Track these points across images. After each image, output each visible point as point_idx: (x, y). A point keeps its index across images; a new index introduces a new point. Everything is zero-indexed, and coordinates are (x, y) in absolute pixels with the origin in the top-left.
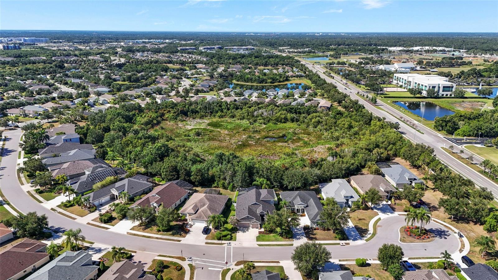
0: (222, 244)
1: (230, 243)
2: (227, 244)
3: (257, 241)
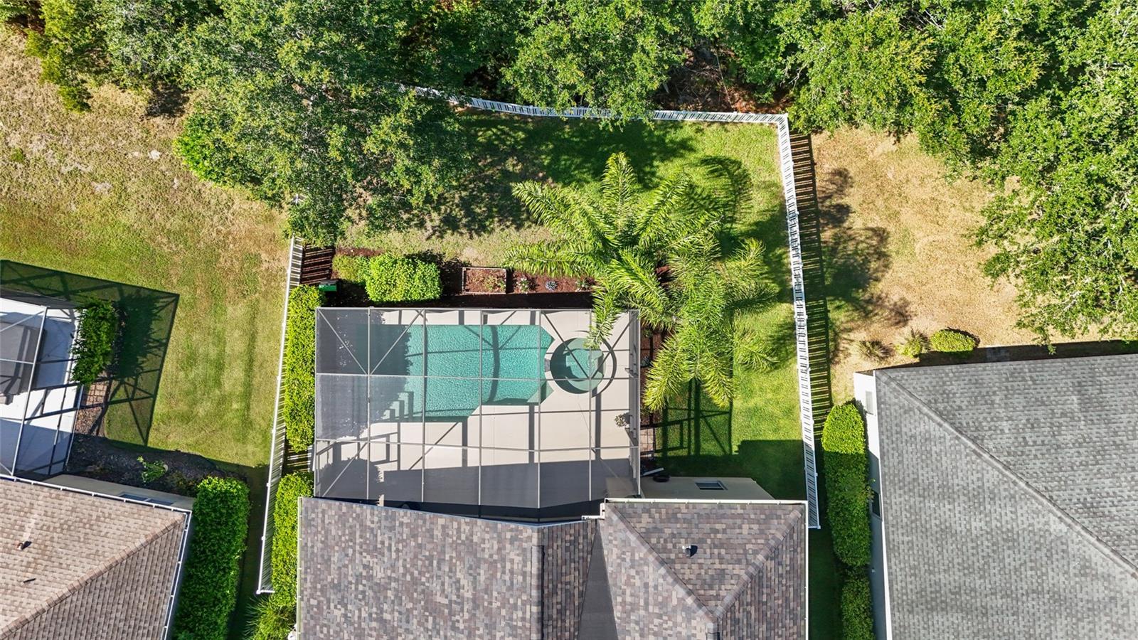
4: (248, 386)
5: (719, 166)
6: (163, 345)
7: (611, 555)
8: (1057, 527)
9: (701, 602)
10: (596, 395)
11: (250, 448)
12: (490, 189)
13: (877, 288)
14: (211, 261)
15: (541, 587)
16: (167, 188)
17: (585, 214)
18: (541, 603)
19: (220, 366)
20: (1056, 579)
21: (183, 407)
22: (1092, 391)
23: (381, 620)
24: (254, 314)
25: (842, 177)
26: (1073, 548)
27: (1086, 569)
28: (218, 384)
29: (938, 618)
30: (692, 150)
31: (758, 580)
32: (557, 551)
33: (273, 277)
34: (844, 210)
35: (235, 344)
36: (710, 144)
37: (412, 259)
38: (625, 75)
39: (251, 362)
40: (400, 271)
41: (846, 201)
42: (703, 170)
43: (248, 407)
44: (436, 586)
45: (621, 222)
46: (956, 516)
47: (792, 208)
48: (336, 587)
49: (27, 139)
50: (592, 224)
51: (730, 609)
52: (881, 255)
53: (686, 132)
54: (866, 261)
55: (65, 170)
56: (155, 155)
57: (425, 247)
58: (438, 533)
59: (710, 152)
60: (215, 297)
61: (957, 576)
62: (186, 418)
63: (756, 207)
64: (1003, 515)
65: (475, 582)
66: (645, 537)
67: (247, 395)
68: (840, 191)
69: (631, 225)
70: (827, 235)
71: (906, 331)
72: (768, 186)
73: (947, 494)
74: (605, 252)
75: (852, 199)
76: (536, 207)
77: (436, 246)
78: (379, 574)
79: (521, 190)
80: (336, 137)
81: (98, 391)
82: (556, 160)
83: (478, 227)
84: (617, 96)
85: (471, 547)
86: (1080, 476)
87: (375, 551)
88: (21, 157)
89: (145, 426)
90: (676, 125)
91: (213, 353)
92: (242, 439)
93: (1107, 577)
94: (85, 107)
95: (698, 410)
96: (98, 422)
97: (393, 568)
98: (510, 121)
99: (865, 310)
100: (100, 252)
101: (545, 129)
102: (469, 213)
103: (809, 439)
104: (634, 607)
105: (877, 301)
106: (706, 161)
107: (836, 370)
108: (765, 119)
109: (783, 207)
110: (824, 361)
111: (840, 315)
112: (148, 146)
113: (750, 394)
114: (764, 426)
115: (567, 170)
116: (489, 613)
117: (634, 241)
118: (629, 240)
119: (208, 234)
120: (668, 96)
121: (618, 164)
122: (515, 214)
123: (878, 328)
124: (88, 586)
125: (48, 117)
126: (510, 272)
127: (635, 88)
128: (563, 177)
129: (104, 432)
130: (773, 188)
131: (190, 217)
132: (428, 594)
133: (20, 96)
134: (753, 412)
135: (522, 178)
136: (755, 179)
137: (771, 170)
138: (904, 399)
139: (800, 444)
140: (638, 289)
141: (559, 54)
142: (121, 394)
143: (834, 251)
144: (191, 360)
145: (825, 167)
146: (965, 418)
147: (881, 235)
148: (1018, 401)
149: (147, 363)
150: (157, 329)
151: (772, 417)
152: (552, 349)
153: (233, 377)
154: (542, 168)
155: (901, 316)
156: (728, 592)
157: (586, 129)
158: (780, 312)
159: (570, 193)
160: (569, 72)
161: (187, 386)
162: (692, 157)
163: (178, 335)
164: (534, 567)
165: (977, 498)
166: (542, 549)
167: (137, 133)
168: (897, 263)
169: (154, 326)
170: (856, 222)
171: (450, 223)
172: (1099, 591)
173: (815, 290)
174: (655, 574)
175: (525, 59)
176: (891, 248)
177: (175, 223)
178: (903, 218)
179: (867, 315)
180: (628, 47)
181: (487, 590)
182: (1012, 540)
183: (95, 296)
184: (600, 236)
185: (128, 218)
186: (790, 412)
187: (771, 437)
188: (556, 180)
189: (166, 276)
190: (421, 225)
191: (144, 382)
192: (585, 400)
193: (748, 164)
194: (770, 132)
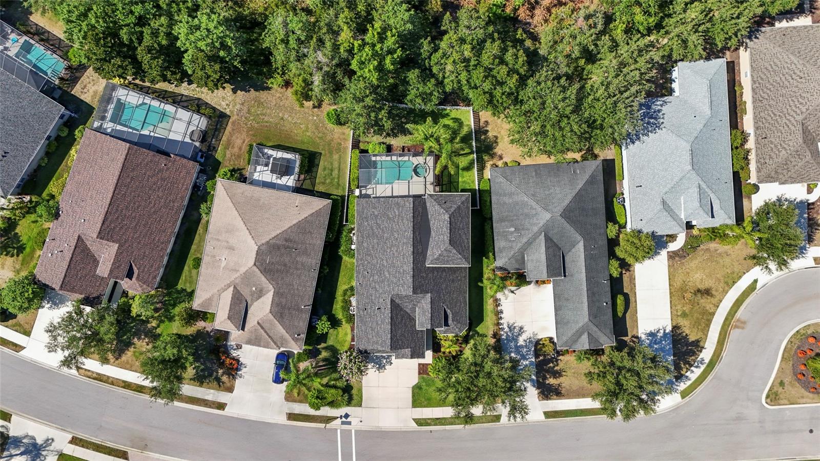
0: (329, 420)
1: (347, 416)
2: (338, 421)
3: (416, 403)
4: (339, 175)
5: (456, 120)
6: (318, 165)
7: (428, 205)
8: (526, 199)
9: (447, 212)
10: (425, 178)
11: (340, 191)
12: (398, 126)
13: (495, 151)
14: (329, 145)
15: (413, 210)
16: (318, 127)
17: (422, 130)
18: (413, 213)
19: (332, 170)
20: (526, 211)
21: (323, 181)
22: (538, 172)
23: (377, 223)
24: (340, 157)
25: (487, 123)
26: (529, 203)
27: (532, 208)
28: (331, 175)
29: (503, 224)
30: (449, 116)
31: (459, 208)
32: (417, 203)
33: (346, 148)
34: (487, 131)
35: (336, 165)
36: (454, 114)
37: (380, 143)
38: (430, 101)
39: (339, 169)
40: (377, 147)
41: (487, 129)
42: (452, 121)
43: (339, 181)
44: (390, 214)
45: (430, 133)
46: (506, 200)
47: (473, 131)
48: (366, 218)
49: (284, 114)
50: (423, 132)
51: (453, 213)
52: (496, 142)
53: (448, 111)
54: (492, 144)
55: (293, 122)
56: (315, 118)
57: (382, 141)
58: (390, 202)
59: (453, 117)
60: (331, 153)
61: (507, 213)
62: (324, 183)
63: (465, 130)
64: (516, 198)
65: (399, 211)
66: (435, 200)
67: (338, 178)
68: (486, 126)
69: (432, 133)
70: (483, 137)
71: (502, 161)
72: (468, 125)
73: (505, 195)
74: (426, 139)
75: (489, 128)
76: (411, 130)
77: (385, 140)
78: (376, 213)
79: (407, 126)
80: (373, 115)
81: (302, 177)
82: (414, 119)
83: (395, 136)
84: (429, 105)
85: (398, 204)
86: (532, 189)
87: (375, 208)
88: (282, 119)
89: (314, 185)
90: (445, 110)
91: (330, 167)
92: (337, 189)
93: (535, 209)
94: (303, 107)
95: (450, 181)
96: (302, 184)
97: (379, 211)
98: (402, 109)
99: (492, 156)
100: (303, 142)
101: (412, 111)
102: (393, 132)
103: (477, 188)
104: (433, 215)
105: (495, 154)
106: (452, 119)
107: (485, 171)
108: (468, 108)
109: (472, 130)
110: (481, 169)
111: (486, 158)
112: (313, 116)
113: (463, 177)
114: (467, 185)
115: (417, 121)
116: (402, 217)
117: (433, 136)
118: (432, 136)
119: (328, 138)
120: (443, 102)
121: (429, 119)
122: (406, 132)
123: (495, 161)
124: (312, 215)
125: (289, 109)
126: (403, 147)
127: (433, 103)
128: (416, 123)
129: (304, 187)
130: (469, 126)
131: (324, 134)
132: (388, 215)
133: (281, 104)
134: (464, 182)
135: (406, 123)
136: (465, 123)
137: (469, 121)
138: (496, 174)
139: (476, 189)
140: (433, 145)
141: (416, 97)
142: (308, 177)
143: (484, 141)
144: (325, 169)
145: (482, 121)
146: (509, 178)
147: (496, 137)
148: (521, 174)
149: (314, 169)
150: (316, 162)
151: (469, 183)
152: (414, 166)
153: (335, 173)
154: (411, 120)
155: (501, 158)
156: (452, 210)
157: (422, 111)
158: (471, 157)
159: (419, 127)
160: (419, 100)
161: (324, 176)
162: (449, 118)
163: (321, 163)
164: (412, 206)
165: (511, 195)
166: (413, 202)
167: (311, 113)
168: (500, 144)
169: (316, 160)
170: (490, 134)
171: (388, 135)
172: (534, 212)
173: (479, 151)
174: (437, 207)
175: (409, 98)
176: (499, 140)
177: (320, 135)
178: (501, 133)
179: (492, 157)
180: (431, 94)
181: (402, 212)
182: (517, 204)
183: (304, 153)
184: (426, 135)
185: (308, 134)
186: (473, 182)
187: (469, 188)
188: (415, 124)
189: (319, 148)
190: (381, 135)
191: (314, 174)
192: (422, 179)
193: (463, 119)
194: (469, 112)
